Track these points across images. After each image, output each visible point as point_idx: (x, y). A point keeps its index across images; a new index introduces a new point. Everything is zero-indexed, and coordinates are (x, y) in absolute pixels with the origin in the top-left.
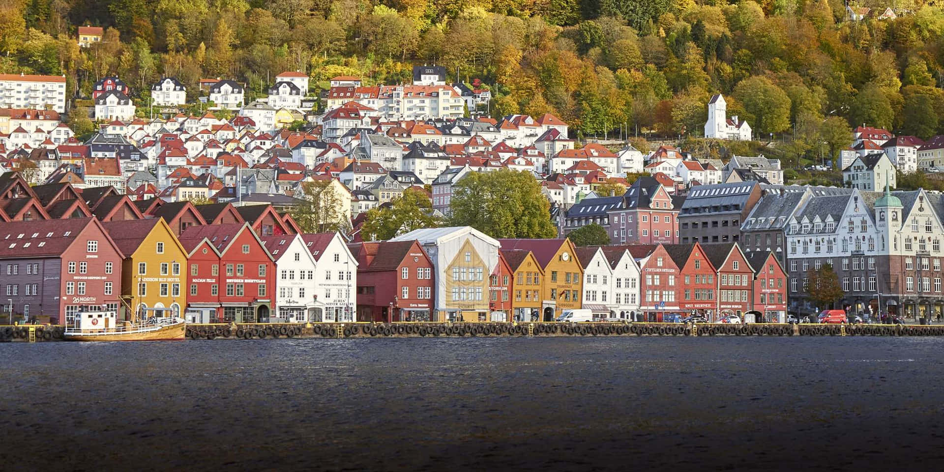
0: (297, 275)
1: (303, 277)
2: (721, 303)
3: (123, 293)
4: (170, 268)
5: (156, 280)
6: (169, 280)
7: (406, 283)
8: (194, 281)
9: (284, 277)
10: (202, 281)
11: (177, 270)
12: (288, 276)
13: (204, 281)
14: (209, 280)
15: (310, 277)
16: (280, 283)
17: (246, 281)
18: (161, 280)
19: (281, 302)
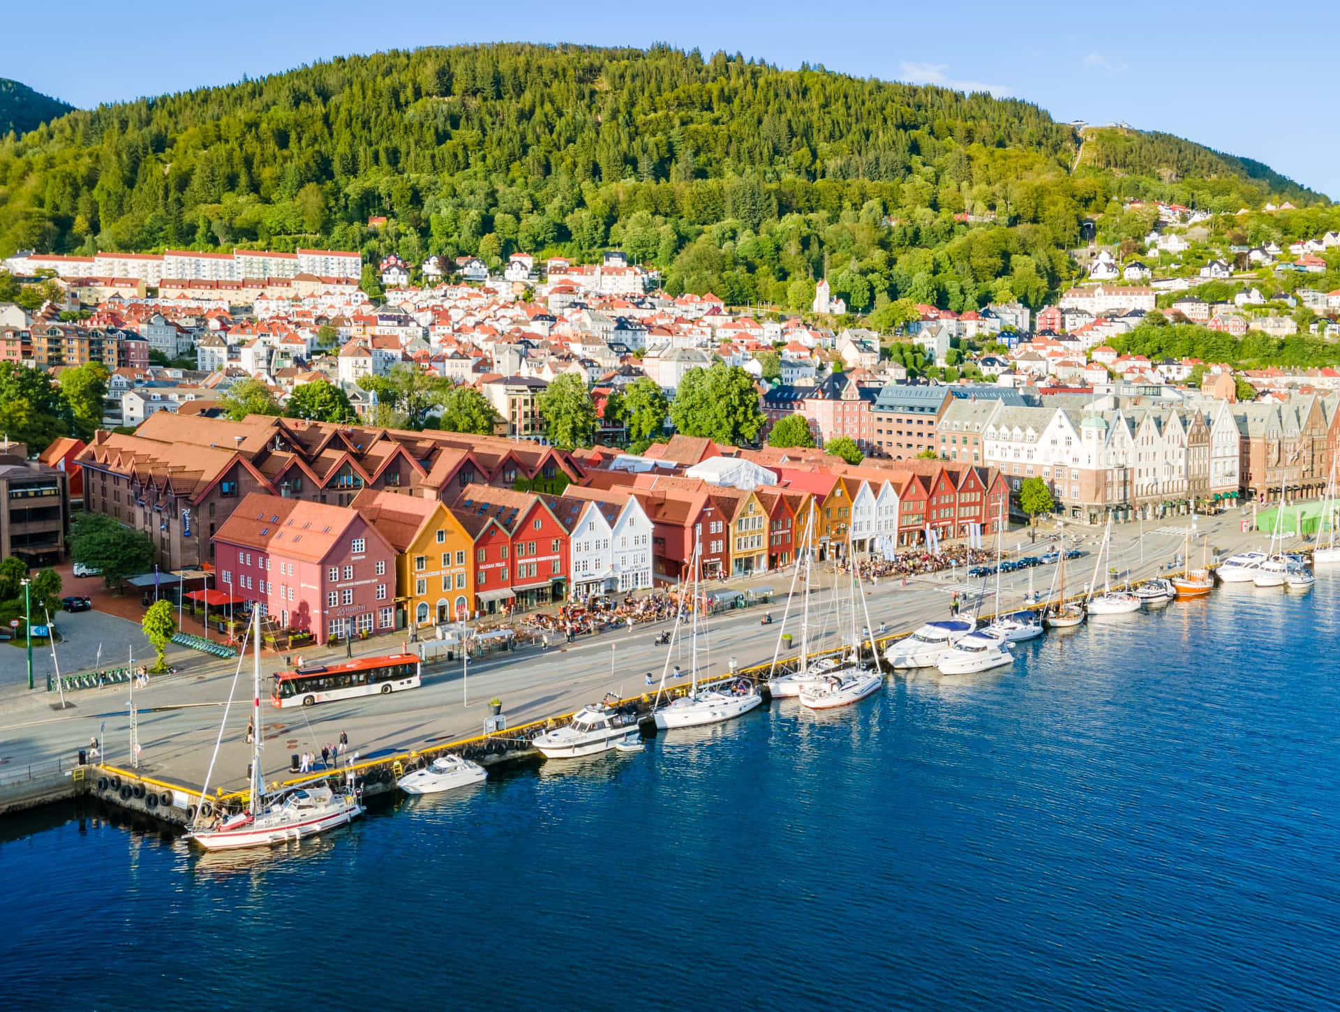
0: (592, 545)
1: (598, 547)
2: (960, 519)
3: (398, 595)
4: (454, 558)
5: (438, 573)
6: (453, 571)
7: (700, 540)
8: (482, 567)
9: (578, 549)
10: (489, 566)
11: (460, 558)
12: (583, 548)
13: (493, 566)
14: (498, 565)
15: (606, 546)
16: (574, 556)
17: (538, 559)
18: (442, 572)
19: (576, 576)
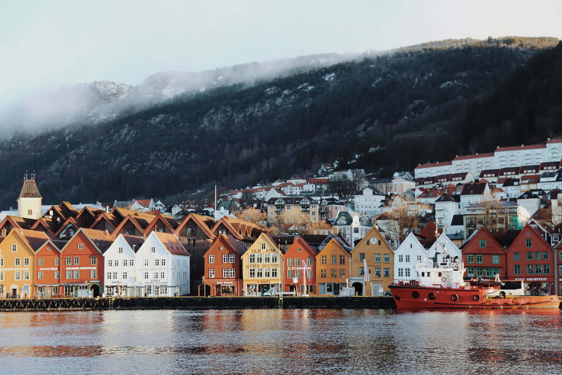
0: (121, 263)
1: (125, 264)
2: (559, 277)
4: (22, 261)
5: (12, 269)
6: (22, 269)
7: (213, 267)
8: (41, 269)
9: (110, 264)
11: (27, 263)
13: (48, 269)
14: (52, 269)
15: (132, 264)
16: (107, 269)
17: (81, 268)
18: (15, 269)
19: (108, 282)
